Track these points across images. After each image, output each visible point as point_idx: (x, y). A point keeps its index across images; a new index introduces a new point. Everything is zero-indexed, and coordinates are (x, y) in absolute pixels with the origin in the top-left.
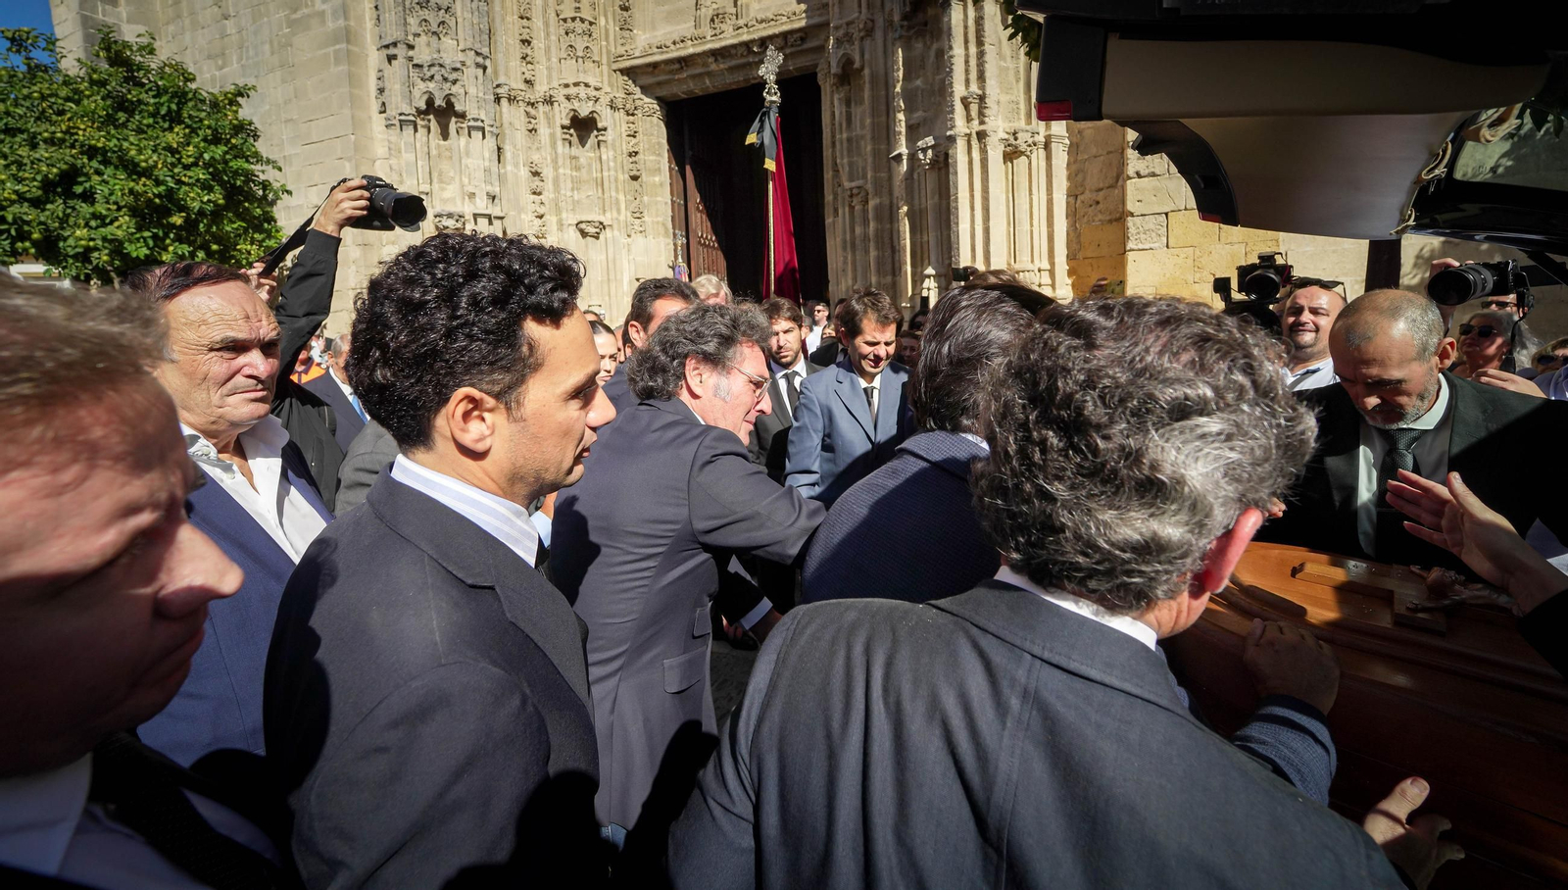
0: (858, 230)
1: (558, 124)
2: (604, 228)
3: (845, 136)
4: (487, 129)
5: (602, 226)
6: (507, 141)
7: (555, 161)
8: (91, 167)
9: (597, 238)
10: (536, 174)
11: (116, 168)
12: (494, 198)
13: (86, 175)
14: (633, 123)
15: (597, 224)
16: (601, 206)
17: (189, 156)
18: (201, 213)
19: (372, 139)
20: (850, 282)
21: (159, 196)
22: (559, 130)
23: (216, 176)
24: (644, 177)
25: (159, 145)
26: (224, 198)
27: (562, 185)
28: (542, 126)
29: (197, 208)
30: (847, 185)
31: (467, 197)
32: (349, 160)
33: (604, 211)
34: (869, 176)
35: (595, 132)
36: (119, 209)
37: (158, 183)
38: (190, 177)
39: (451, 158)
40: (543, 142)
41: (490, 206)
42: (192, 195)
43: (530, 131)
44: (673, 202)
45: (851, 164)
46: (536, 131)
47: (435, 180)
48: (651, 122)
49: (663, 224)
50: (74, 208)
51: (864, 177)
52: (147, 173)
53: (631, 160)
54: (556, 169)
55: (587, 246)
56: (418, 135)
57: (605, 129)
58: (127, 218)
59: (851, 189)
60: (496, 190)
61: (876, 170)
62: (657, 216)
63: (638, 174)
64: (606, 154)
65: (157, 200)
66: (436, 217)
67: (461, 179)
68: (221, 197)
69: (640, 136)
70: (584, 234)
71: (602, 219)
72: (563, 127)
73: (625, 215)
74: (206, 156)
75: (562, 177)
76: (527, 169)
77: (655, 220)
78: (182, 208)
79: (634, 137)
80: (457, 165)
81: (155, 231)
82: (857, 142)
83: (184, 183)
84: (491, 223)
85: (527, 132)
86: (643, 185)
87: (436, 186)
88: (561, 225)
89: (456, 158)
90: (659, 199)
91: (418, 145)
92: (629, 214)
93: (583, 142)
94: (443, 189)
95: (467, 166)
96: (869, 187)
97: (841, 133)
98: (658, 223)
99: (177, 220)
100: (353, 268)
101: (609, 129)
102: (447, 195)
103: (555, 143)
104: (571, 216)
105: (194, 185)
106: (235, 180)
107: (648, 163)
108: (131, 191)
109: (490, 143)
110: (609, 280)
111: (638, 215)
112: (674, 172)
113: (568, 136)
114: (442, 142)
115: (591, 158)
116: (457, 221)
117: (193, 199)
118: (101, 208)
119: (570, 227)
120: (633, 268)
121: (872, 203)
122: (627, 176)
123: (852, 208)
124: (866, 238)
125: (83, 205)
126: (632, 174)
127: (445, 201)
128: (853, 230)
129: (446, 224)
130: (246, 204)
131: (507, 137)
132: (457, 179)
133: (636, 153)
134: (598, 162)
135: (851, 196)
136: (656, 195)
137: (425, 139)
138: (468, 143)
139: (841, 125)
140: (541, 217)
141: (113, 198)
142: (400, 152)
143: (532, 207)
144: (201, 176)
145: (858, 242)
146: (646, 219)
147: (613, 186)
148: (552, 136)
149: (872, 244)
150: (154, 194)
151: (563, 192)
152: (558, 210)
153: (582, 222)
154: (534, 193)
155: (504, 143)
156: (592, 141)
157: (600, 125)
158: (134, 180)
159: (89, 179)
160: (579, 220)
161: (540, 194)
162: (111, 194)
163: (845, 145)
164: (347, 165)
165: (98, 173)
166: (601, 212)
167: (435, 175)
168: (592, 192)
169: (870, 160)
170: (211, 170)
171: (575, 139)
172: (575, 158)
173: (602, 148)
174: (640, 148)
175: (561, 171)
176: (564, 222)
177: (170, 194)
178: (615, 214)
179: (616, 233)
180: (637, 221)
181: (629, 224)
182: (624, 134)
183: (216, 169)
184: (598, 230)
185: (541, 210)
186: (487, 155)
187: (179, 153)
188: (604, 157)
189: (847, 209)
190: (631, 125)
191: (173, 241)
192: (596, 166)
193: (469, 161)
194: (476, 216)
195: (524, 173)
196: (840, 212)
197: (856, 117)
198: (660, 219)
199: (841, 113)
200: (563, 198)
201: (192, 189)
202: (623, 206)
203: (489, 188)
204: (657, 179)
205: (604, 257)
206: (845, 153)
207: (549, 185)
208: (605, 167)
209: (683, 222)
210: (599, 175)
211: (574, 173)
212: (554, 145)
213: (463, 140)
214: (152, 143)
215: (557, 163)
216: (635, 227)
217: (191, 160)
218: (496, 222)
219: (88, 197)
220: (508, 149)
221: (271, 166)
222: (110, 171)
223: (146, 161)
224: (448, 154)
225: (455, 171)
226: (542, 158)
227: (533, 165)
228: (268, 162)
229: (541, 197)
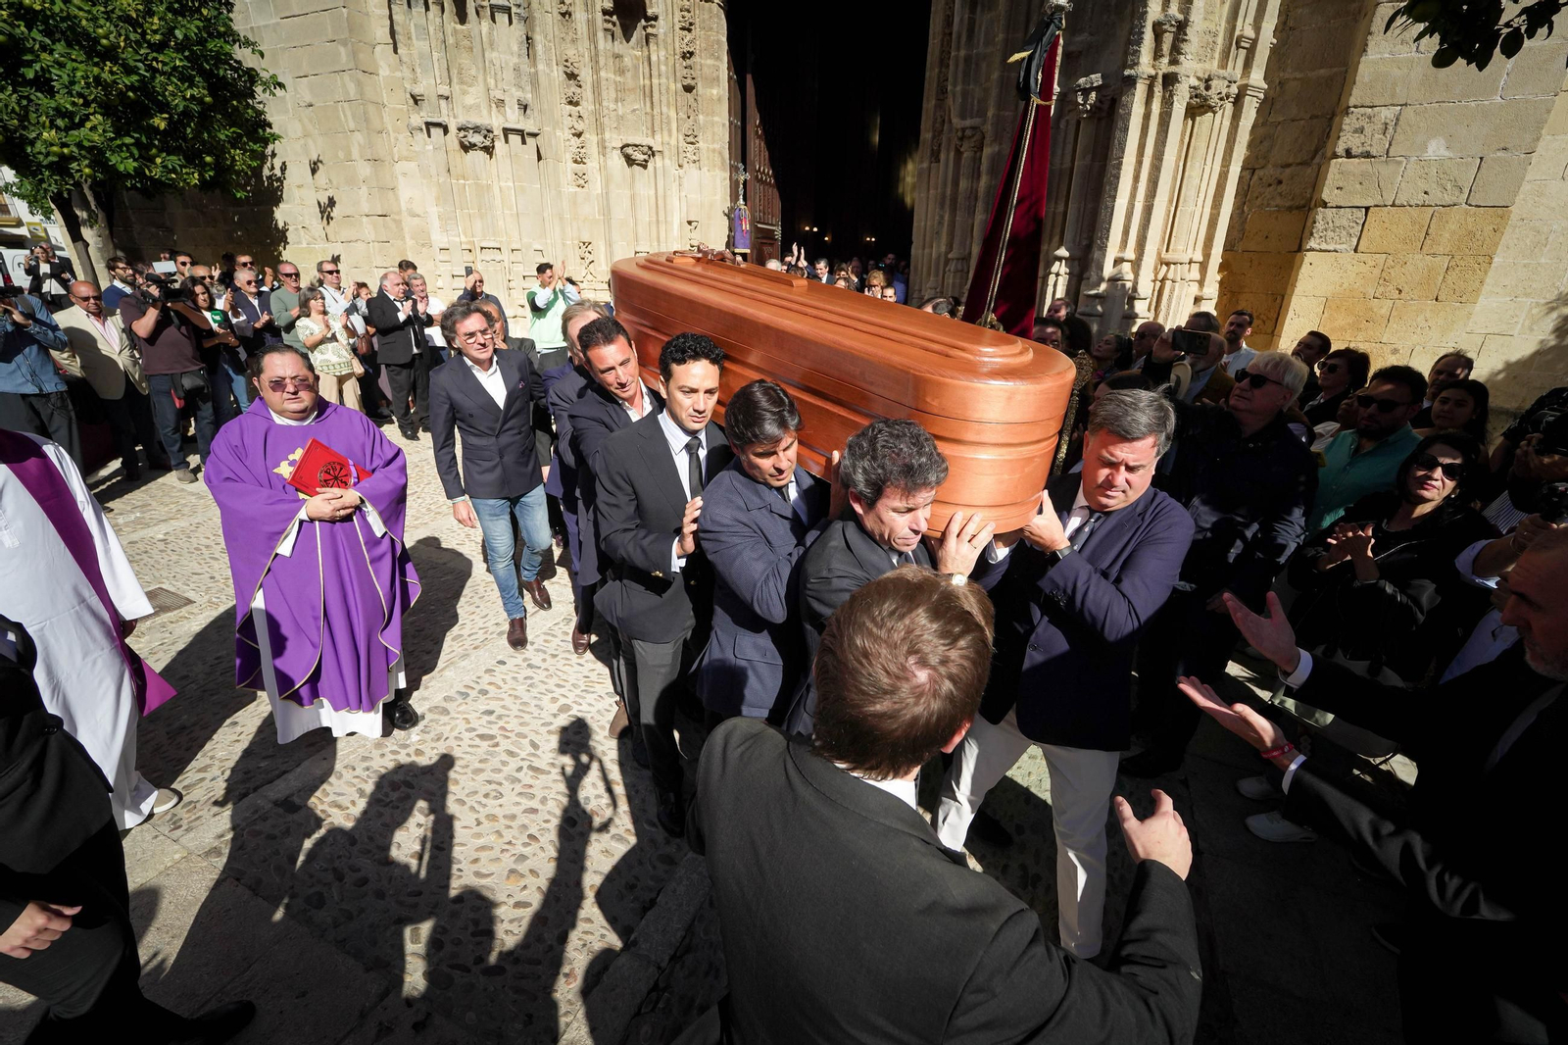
0: (963, 184)
1: (598, 8)
2: (654, 155)
3: (963, 53)
4: (514, 10)
5: (651, 152)
6: (538, 29)
7: (595, 59)
8: (34, 40)
9: (645, 167)
10: (572, 76)
11: (69, 45)
12: (525, 108)
13: (31, 51)
14: (689, 12)
15: (645, 149)
16: (649, 125)
17: (155, 32)
18: (186, 114)
19: (367, 14)
20: (943, 249)
21: (132, 88)
22: (599, 16)
23: (194, 59)
24: (700, 89)
25: (113, 11)
26: (210, 95)
27: (604, 94)
28: (578, 8)
29: (181, 108)
30: (956, 122)
31: (494, 105)
32: (344, 43)
33: (654, 132)
34: (990, 114)
35: (643, 22)
36: (87, 104)
37: (129, 70)
38: (165, 64)
39: (471, 49)
40: (579, 29)
41: (522, 118)
42: (170, 88)
43: (563, 15)
44: (731, 123)
45: (965, 94)
46: (570, 15)
47: (455, 80)
48: (710, 10)
49: (720, 153)
50: (27, 98)
51: (982, 113)
52: (110, 54)
53: (684, 64)
54: (596, 70)
55: (633, 177)
56: (431, 14)
57: (656, 18)
58: (99, 117)
59: (963, 130)
60: (528, 97)
61: (1000, 107)
62: (713, 142)
63: (692, 83)
64: (658, 53)
65: (131, 94)
66: (460, 129)
67: (485, 80)
68: (206, 92)
69: (696, 31)
70: (630, 161)
71: (648, 141)
72: (605, 12)
73: (676, 139)
74: (179, 34)
75: (603, 83)
76: (561, 68)
77: (711, 146)
78: (164, 107)
79: (689, 30)
80: (480, 59)
81: (136, 135)
82: (977, 64)
83: (156, 70)
84: (524, 142)
85: (560, 17)
86: (699, 99)
87: (456, 87)
88: (603, 147)
89: (477, 49)
90: (716, 119)
91: (431, 29)
92: (681, 137)
93: (627, 36)
94: (464, 93)
95: (491, 62)
96: (988, 128)
97: (958, 49)
98: (714, 151)
99: (160, 122)
100: (364, 189)
101: (660, 18)
102: (469, 100)
103: (595, 35)
104: (615, 136)
105: (171, 74)
106: (218, 69)
107: (705, 69)
108: (97, 80)
109: (518, 30)
110: (658, 221)
111: (691, 139)
112: (732, 83)
113: (610, 26)
114: (459, 26)
115: (637, 58)
116: (485, 137)
117: (173, 94)
118: (63, 101)
119: (614, 151)
120: (684, 209)
121: (987, 151)
122: (679, 86)
123: (959, 153)
124: (973, 195)
125: (39, 94)
126: (686, 82)
127: (468, 109)
128: (956, 183)
129: (473, 140)
130: (235, 103)
131: (537, 22)
132: (481, 78)
133: (691, 54)
134: (646, 64)
135: (961, 139)
136: (713, 113)
137: (438, 20)
138: (491, 30)
139: (959, 37)
140: (579, 135)
141: (77, 88)
142: (410, 38)
143: (568, 122)
144: (178, 63)
145: (960, 199)
146: (701, 145)
147: (664, 99)
148: (591, 23)
149: (980, 206)
150: (126, 86)
151: (605, 103)
152: (600, 128)
153: (628, 145)
154: (570, 103)
155: (533, 31)
156: (638, 34)
157: (650, 12)
158: (96, 64)
159: (37, 59)
160: (625, 142)
161: (577, 104)
162: (72, 83)
163: (961, 68)
164: (342, 49)
165: (44, 48)
166: (649, 132)
167: (454, 72)
168: (635, 103)
169: (994, 92)
170: (187, 53)
171: (618, 30)
172: (617, 56)
173: (651, 45)
174: (696, 47)
175: (603, 74)
176: (607, 144)
177: (144, 87)
178: (666, 138)
179: (667, 161)
180: (691, 148)
181: (681, 150)
182: (678, 26)
183: (193, 52)
184: (646, 157)
185: (580, 127)
186: (515, 48)
187: (141, 26)
188: (654, 58)
189: (952, 154)
190: (685, 13)
191: (161, 151)
192: (643, 69)
193: (494, 55)
194: (506, 131)
195: (558, 74)
196: (942, 156)
197: (980, 27)
198: (717, 146)
199: (962, 20)
200: (606, 112)
201: (169, 79)
202: (674, 126)
203: (519, 94)
204: (715, 92)
205: (652, 192)
206: (960, 75)
207: (587, 93)
208: (655, 73)
209: (740, 152)
210: (647, 82)
211: (618, 79)
212: (592, 37)
213: (486, 24)
214: (103, 9)
215: (597, 62)
216: (688, 155)
217: (158, 37)
218: (529, 140)
219: (43, 84)
220: (538, 38)
221: (250, 49)
222: (60, 47)
223: (106, 37)
224: (466, 42)
225: (478, 69)
226: (579, 53)
227: (569, 64)
228: (247, 43)
229: (578, 108)
